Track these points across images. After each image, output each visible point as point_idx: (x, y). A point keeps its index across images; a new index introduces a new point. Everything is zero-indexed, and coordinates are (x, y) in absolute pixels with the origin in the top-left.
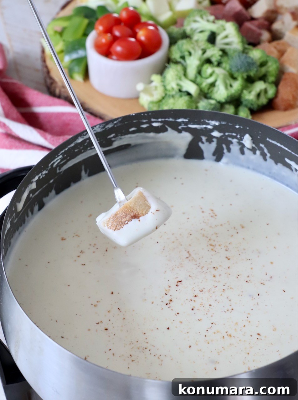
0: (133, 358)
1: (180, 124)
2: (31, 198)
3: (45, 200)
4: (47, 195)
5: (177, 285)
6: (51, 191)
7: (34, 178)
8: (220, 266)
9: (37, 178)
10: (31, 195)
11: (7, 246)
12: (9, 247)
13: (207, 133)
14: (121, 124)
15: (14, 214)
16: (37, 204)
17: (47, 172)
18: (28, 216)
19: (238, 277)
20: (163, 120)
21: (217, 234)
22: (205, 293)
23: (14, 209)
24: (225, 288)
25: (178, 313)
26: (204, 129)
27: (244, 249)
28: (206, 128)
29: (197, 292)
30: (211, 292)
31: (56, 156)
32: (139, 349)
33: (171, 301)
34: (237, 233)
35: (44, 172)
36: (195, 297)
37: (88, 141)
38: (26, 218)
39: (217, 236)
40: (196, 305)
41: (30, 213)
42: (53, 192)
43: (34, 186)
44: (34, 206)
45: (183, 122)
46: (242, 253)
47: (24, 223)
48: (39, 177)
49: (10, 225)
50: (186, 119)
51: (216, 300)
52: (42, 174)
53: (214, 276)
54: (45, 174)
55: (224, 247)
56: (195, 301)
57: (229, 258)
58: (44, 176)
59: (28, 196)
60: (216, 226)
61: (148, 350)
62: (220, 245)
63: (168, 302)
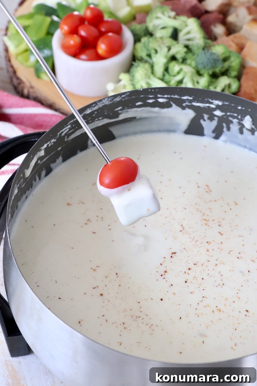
0: (125, 326)
1: (184, 101)
2: (39, 164)
3: (52, 165)
4: (55, 161)
5: (171, 257)
6: (58, 158)
7: (43, 146)
8: (213, 241)
9: (45, 146)
10: (39, 162)
11: (14, 209)
12: (16, 210)
13: (210, 111)
14: (129, 98)
15: (22, 180)
16: (44, 170)
17: (55, 140)
18: (35, 181)
19: (230, 252)
20: (169, 96)
21: (210, 209)
22: (198, 266)
23: (22, 176)
24: (218, 262)
25: (172, 285)
26: (207, 108)
27: (237, 226)
28: (209, 107)
29: (191, 265)
30: (204, 266)
31: (65, 126)
32: (132, 317)
33: (166, 272)
34: (231, 209)
35: (53, 141)
36: (189, 269)
37: (96, 112)
38: (34, 182)
39: (211, 212)
40: (190, 278)
41: (37, 178)
42: (61, 159)
43: (42, 153)
44: (42, 171)
45: (188, 99)
46: (235, 229)
47: (31, 188)
48: (48, 145)
49: (17, 191)
50: (190, 96)
51: (208, 274)
52: (50, 143)
53: (208, 251)
54: (54, 142)
55: (218, 222)
56: (188, 274)
57: (222, 233)
58: (52, 144)
59: (36, 163)
60: (210, 201)
61: (141, 318)
62: (213, 220)
63: (163, 273)
